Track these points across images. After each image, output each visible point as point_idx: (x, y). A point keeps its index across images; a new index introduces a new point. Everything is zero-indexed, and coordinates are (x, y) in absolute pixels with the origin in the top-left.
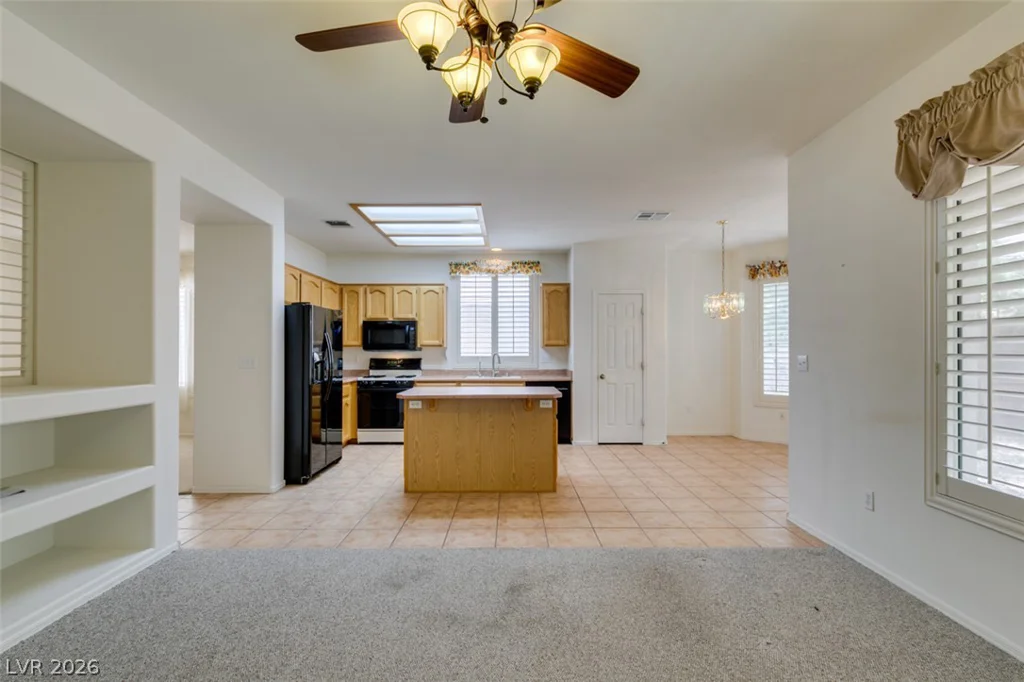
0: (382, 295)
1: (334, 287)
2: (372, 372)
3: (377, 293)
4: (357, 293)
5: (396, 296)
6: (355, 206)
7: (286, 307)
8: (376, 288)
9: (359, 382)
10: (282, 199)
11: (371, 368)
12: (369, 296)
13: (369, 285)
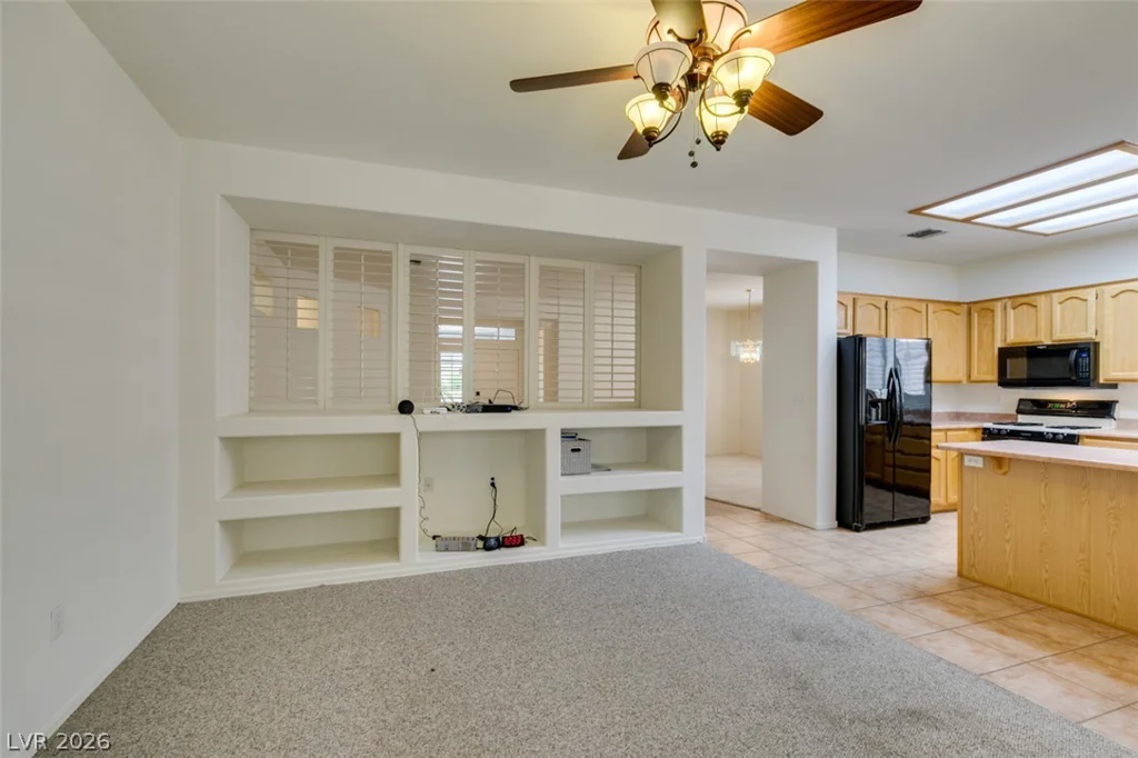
0: (1032, 309)
1: (954, 308)
2: (1022, 418)
3: (1025, 307)
4: (993, 311)
5: (1057, 308)
6: (917, 211)
7: (840, 343)
8: (1023, 301)
9: (985, 429)
10: (833, 232)
11: (1019, 411)
12: (1011, 312)
13: (1010, 298)
